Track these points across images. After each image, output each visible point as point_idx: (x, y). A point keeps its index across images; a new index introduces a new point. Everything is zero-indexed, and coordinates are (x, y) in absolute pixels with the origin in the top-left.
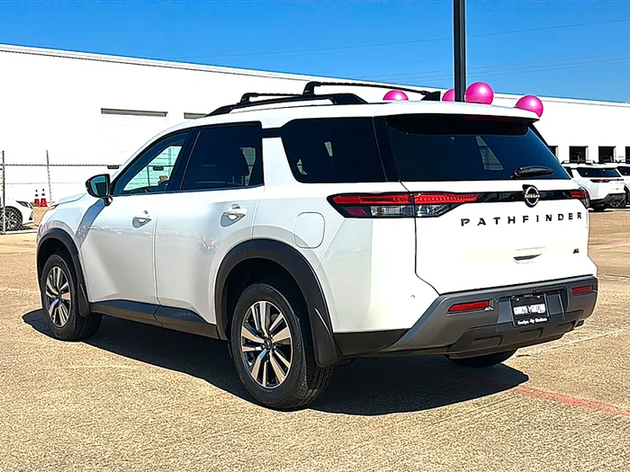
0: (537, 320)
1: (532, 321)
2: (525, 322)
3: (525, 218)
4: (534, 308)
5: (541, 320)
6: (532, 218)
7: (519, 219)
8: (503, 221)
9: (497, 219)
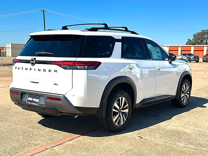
0: (34, 104)
1: (32, 103)
2: (30, 103)
3: (30, 69)
4: (35, 100)
5: (35, 104)
6: (33, 69)
7: (28, 69)
8: (24, 69)
9: (22, 68)
